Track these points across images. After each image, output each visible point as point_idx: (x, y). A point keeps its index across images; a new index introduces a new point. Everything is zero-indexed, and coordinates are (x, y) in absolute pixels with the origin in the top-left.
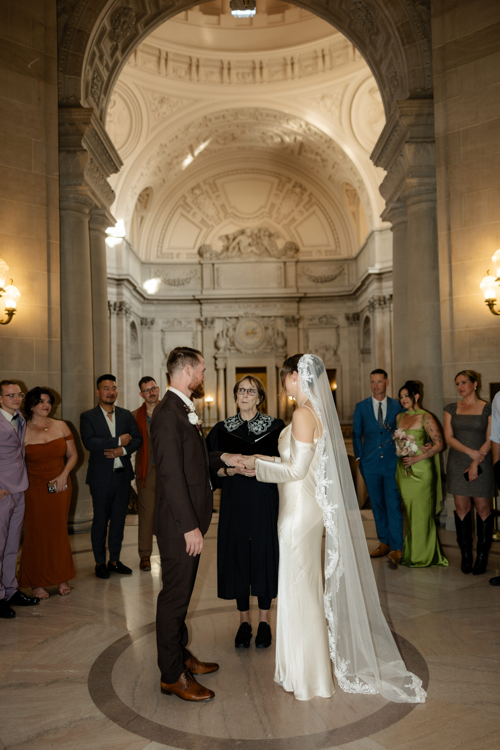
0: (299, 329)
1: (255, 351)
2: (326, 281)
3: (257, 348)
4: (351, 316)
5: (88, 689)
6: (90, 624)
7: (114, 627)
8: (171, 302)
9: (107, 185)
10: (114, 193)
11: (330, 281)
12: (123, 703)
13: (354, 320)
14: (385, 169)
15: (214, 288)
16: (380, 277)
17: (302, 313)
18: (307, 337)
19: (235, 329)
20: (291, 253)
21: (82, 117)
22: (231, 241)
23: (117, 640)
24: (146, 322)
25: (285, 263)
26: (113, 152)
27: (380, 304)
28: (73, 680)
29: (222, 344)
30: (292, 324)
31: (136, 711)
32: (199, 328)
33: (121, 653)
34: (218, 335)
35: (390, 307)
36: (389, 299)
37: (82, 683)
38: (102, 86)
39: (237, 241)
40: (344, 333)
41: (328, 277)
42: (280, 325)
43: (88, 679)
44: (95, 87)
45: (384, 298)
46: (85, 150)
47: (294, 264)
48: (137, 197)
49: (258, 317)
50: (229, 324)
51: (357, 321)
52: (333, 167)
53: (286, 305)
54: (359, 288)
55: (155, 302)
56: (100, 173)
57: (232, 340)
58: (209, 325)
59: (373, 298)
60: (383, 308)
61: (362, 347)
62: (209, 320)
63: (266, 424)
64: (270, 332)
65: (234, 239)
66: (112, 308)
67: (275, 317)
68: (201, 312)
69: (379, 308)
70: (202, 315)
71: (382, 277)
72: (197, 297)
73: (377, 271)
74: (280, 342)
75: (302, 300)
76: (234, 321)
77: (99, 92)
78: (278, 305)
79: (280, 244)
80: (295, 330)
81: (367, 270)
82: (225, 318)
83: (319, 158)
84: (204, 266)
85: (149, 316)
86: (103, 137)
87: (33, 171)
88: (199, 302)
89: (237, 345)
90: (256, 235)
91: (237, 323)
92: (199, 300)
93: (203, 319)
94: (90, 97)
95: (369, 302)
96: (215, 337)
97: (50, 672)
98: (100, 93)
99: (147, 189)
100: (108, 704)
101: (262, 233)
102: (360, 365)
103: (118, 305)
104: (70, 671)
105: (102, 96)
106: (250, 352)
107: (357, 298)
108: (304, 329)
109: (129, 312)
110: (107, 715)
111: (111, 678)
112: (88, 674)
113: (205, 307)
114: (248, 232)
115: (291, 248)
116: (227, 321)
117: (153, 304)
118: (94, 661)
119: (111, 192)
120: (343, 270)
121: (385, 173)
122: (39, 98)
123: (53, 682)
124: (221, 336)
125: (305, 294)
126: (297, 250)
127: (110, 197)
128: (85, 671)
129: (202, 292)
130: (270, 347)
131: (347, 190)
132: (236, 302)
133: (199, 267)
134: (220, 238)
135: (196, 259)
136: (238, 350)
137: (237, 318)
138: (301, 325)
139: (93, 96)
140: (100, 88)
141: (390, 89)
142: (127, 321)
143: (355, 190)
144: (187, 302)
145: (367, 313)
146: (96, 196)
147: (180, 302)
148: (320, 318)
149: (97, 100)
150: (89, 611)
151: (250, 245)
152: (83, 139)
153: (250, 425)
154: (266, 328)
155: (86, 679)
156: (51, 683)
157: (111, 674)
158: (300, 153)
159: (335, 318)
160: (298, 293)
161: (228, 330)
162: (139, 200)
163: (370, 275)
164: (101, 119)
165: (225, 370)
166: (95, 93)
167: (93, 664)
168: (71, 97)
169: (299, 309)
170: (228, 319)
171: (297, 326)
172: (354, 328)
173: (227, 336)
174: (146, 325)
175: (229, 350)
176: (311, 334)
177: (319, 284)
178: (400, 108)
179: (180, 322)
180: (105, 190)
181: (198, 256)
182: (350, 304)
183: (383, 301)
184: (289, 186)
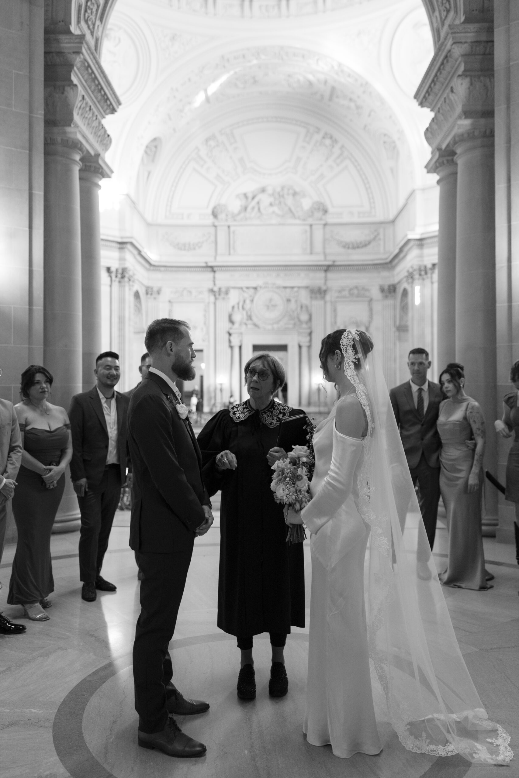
0: (325, 302)
1: (275, 326)
2: (358, 247)
3: (278, 322)
4: (386, 288)
5: (52, 736)
6: (63, 649)
7: (91, 654)
8: (181, 269)
9: (102, 128)
10: (110, 138)
11: (363, 247)
12: (93, 756)
13: (390, 292)
14: (432, 110)
15: (229, 254)
16: (421, 243)
17: (330, 284)
18: (335, 311)
19: (252, 301)
20: (318, 215)
21: (72, 45)
22: (250, 199)
23: (94, 672)
24: (152, 292)
25: (311, 226)
26: (109, 88)
27: (420, 275)
28: (36, 723)
29: (237, 317)
30: (318, 296)
31: (107, 767)
32: (212, 298)
33: (97, 690)
34: (233, 307)
35: (432, 278)
36: (431, 269)
37: (46, 727)
38: (97, 10)
39: (256, 200)
40: (377, 307)
41: (361, 243)
42: (304, 297)
43: (53, 723)
44: (89, 11)
45: (425, 267)
46: (76, 85)
47: (321, 227)
48: (143, 148)
49: (278, 287)
50: (246, 295)
51: (393, 294)
52: (370, 115)
53: (312, 274)
54: (396, 256)
55: (162, 269)
56: (93, 114)
57: (249, 313)
58: (223, 295)
59: (412, 267)
60: (423, 279)
61: (398, 323)
62: (223, 290)
63: (283, 414)
64: (293, 305)
65: (253, 198)
66: (113, 275)
67: (299, 288)
68: (214, 281)
69: (419, 279)
70: (215, 284)
71: (423, 242)
72: (210, 264)
73: (418, 237)
74: (304, 317)
75: (330, 268)
76: (252, 291)
77: (94, 18)
78: (303, 274)
79: (306, 204)
80: (321, 303)
81: (406, 235)
82: (241, 288)
83: (352, 105)
84: (218, 228)
85: (156, 285)
86: (97, 71)
87: (13, 109)
88: (212, 269)
89: (255, 319)
90: (279, 193)
91: (255, 293)
92: (212, 267)
93: (216, 289)
94: (83, 23)
95: (408, 271)
96: (230, 309)
97: (8, 711)
98: (96, 18)
99: (155, 139)
100: (74, 758)
101: (286, 191)
102: (395, 344)
103: (120, 271)
104: (33, 711)
105: (98, 23)
106: (269, 327)
107: (393, 268)
108: (331, 302)
109: (132, 279)
110: (72, 773)
111: (81, 723)
112: (54, 715)
113: (218, 275)
114: (270, 190)
115: (319, 209)
116: (243, 291)
117: (160, 271)
118: (63, 699)
119: (106, 136)
120: (378, 234)
121: (432, 115)
122: (22, 23)
123: (12, 724)
124: (236, 309)
125: (334, 261)
126: (325, 211)
127: (105, 142)
128: (52, 712)
129: (215, 258)
130: (292, 322)
131: (385, 142)
132: (254, 270)
133: (212, 230)
134: (238, 196)
135: (210, 220)
136: (255, 325)
137: (255, 288)
138: (328, 297)
139: (86, 21)
140: (95, 12)
141: (440, 15)
142: (130, 289)
143: (394, 142)
144: (198, 269)
145: (405, 285)
146: (87, 141)
147: (191, 269)
148: (351, 290)
149: (91, 27)
150: (63, 633)
151: (271, 204)
152: (73, 71)
153: (263, 415)
154: (289, 300)
155: (51, 722)
156: (8, 726)
157: (82, 716)
158: (331, 99)
159: (368, 290)
160: (325, 260)
161: (244, 301)
162: (146, 152)
163: (409, 241)
164: (96, 50)
165: (240, 347)
166: (89, 19)
167: (61, 702)
168: (60, 22)
169: (326, 279)
170: (245, 289)
171: (323, 298)
172: (390, 302)
173: (243, 308)
174: (151, 294)
175: (246, 324)
176: (340, 307)
177: (350, 251)
178: (452, 33)
179: (190, 292)
180: (99, 134)
181: (212, 217)
182: (385, 274)
183: (424, 271)
184: (318, 137)
